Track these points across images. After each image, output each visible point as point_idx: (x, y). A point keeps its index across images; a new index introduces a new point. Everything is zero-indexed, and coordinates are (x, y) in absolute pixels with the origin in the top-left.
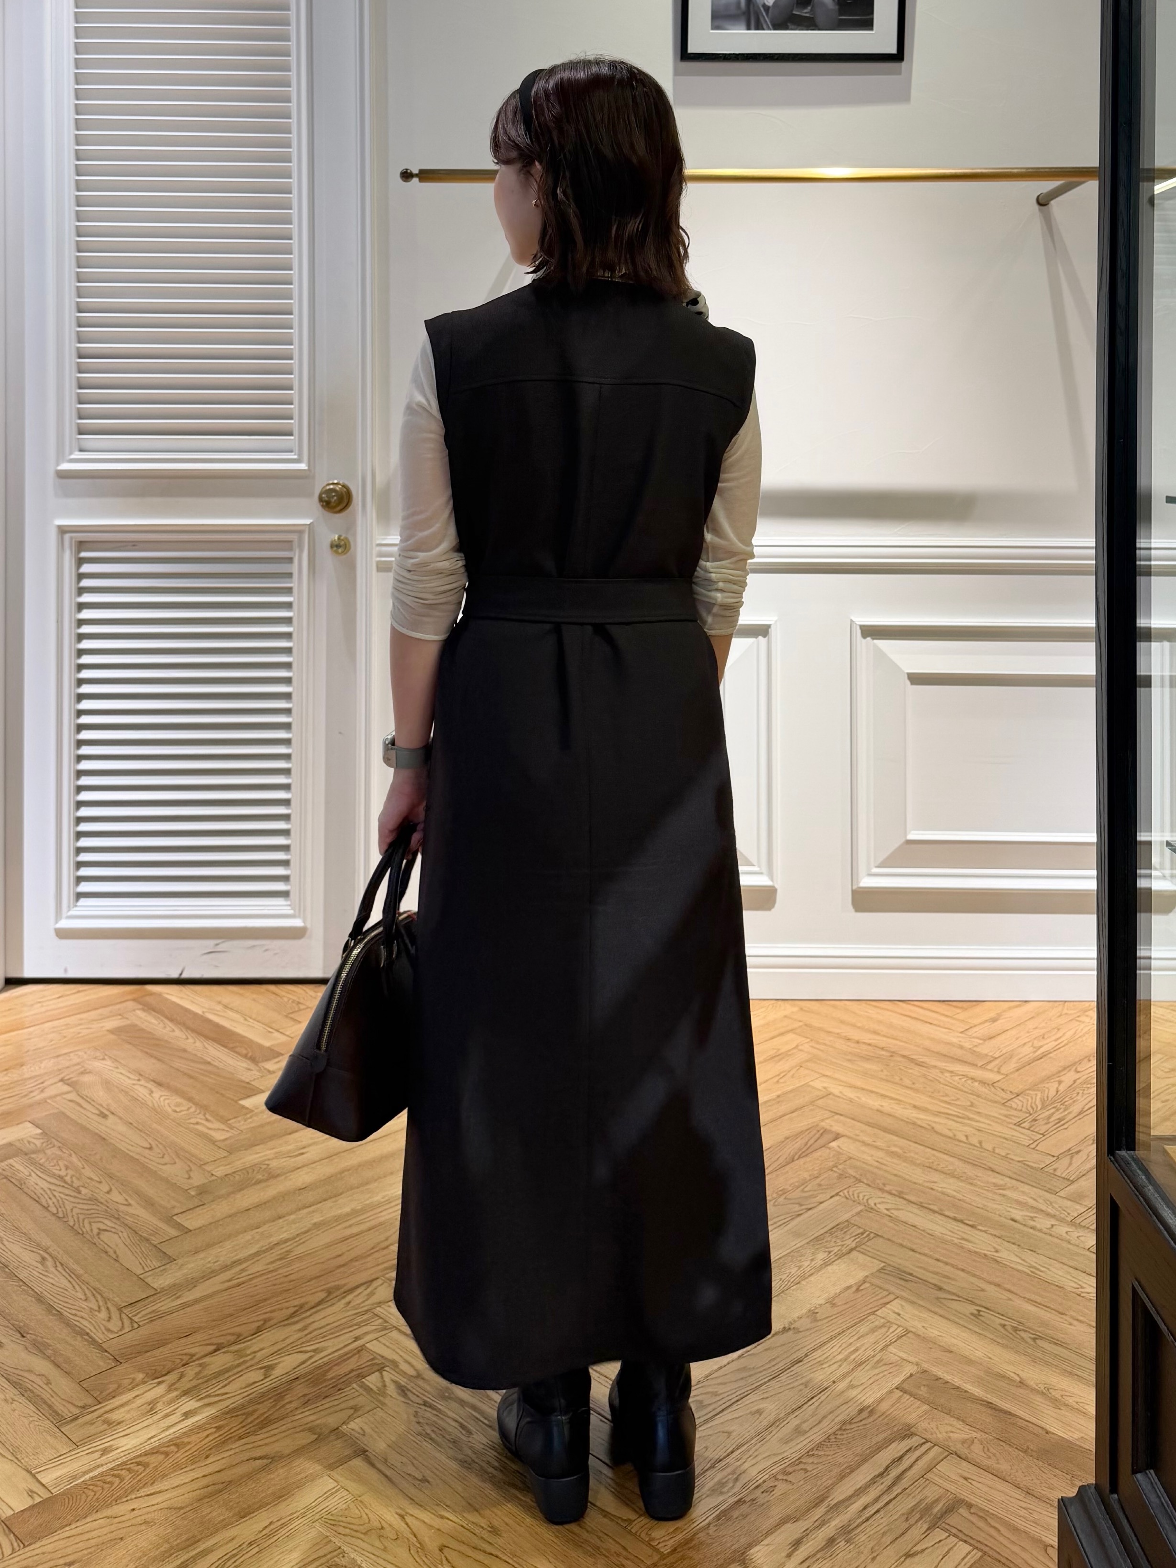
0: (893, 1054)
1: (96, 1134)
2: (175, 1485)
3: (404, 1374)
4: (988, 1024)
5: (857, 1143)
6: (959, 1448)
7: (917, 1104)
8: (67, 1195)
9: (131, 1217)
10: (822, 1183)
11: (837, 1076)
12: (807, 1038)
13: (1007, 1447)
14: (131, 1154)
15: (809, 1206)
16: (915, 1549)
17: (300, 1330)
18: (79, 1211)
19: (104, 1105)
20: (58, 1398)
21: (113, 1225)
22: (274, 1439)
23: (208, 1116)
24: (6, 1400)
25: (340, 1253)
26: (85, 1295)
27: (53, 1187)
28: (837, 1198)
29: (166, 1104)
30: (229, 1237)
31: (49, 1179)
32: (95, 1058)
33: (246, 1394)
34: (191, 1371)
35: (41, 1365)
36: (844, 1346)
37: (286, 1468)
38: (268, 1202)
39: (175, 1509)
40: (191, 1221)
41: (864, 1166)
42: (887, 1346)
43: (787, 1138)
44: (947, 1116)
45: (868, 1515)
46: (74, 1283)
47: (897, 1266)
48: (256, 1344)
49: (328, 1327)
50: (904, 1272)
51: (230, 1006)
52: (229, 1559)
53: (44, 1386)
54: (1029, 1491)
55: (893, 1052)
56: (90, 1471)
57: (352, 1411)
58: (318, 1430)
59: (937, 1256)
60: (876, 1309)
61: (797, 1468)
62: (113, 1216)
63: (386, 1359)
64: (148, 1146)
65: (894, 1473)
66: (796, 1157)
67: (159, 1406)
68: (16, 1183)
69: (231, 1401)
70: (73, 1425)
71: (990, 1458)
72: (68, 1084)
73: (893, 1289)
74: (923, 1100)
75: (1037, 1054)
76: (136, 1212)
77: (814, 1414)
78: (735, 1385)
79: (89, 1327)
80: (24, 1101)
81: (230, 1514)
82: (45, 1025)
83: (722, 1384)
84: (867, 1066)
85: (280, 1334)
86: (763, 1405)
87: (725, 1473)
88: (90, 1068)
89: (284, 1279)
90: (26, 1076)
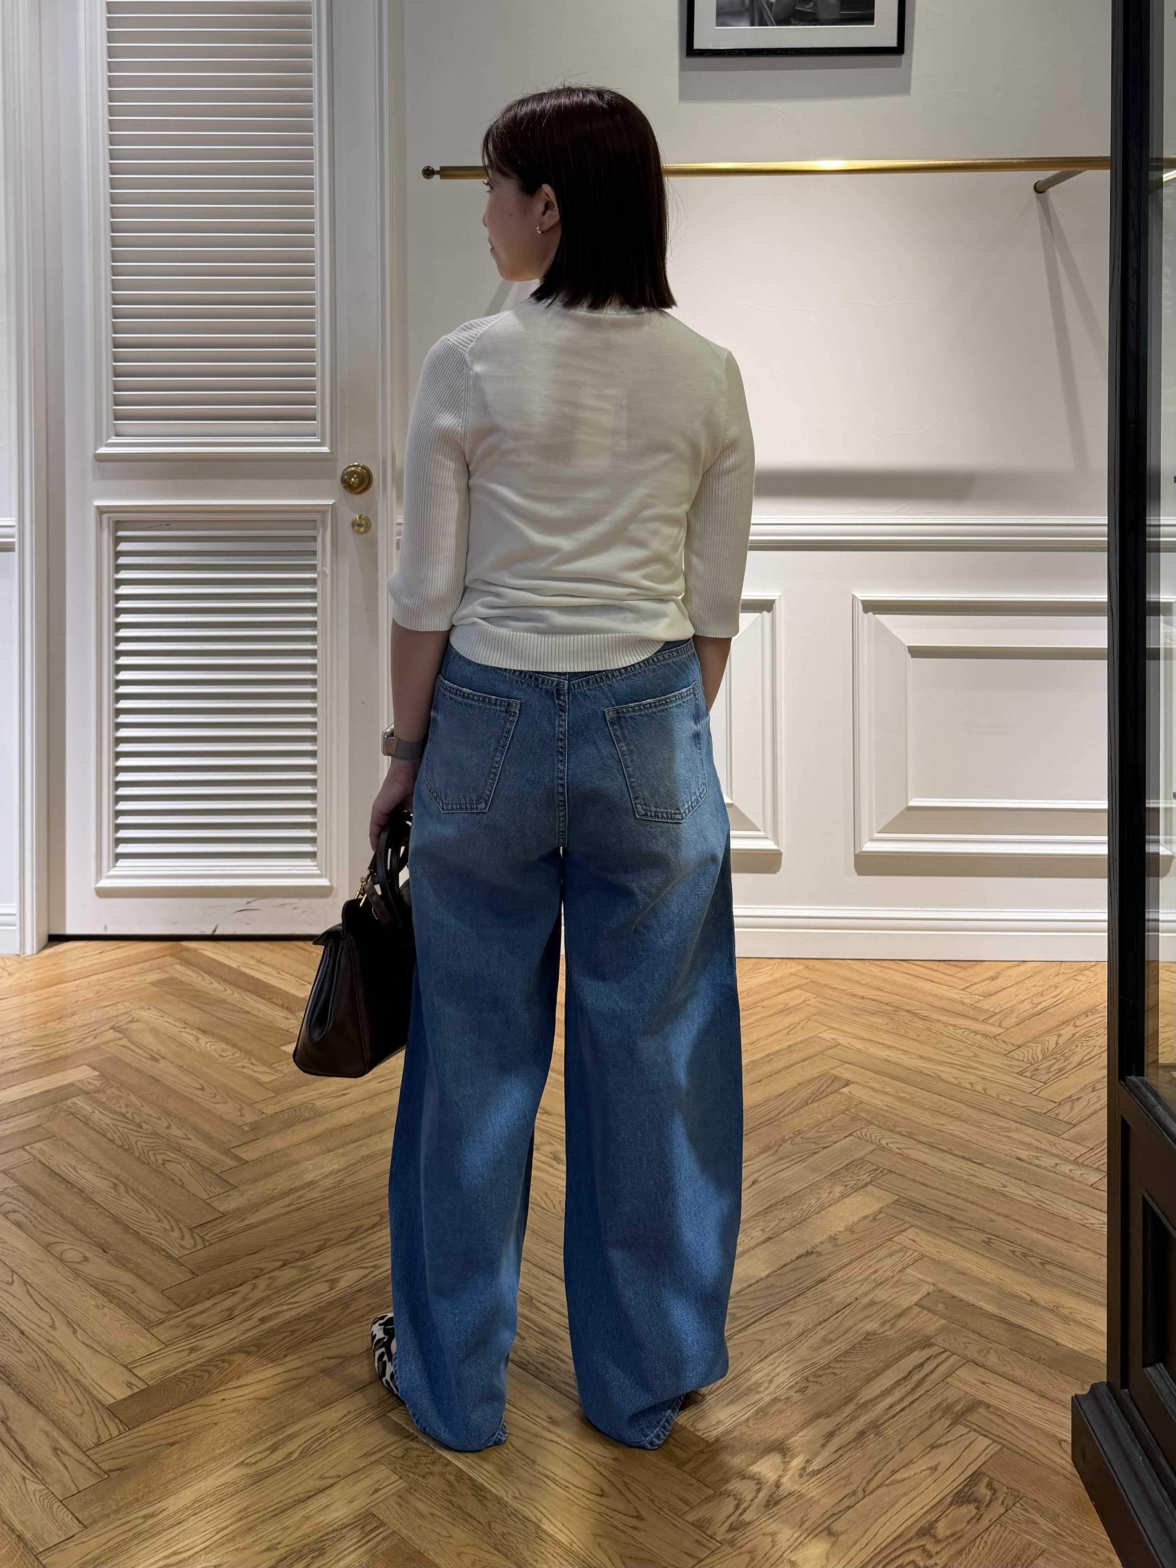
0: (897, 1009)
1: (151, 1076)
2: (258, 1380)
4: (987, 982)
5: (867, 1089)
6: (975, 1356)
7: (923, 1055)
8: (130, 1130)
9: (191, 1149)
10: (836, 1124)
11: (844, 1028)
12: (814, 994)
13: (1021, 1357)
14: (185, 1094)
15: (827, 1145)
16: (939, 1442)
17: (359, 1249)
18: (145, 1144)
19: (155, 1050)
20: (144, 1305)
21: (178, 1157)
22: (342, 1342)
23: (253, 1061)
24: (97, 1306)
26: (158, 1216)
27: (116, 1123)
28: (851, 1138)
29: (213, 1051)
30: (284, 1167)
31: (112, 1116)
32: (141, 1008)
33: (314, 1303)
34: (262, 1283)
35: (124, 1276)
36: (864, 1267)
38: (317, 1137)
39: (261, 1399)
40: (248, 1153)
41: (875, 1109)
42: (904, 1269)
43: (799, 1084)
44: (952, 1066)
45: (894, 1413)
46: (146, 1206)
47: (911, 1199)
48: (319, 1260)
50: (918, 1204)
51: (263, 960)
52: (315, 1442)
53: (131, 1295)
54: (1043, 1394)
55: (897, 1007)
56: (183, 1366)
59: (949, 1191)
60: (893, 1236)
61: (826, 1371)
62: (174, 1148)
64: (201, 1087)
65: (916, 1378)
66: (810, 1102)
67: (236, 1312)
68: (82, 1119)
69: (302, 1309)
70: (160, 1328)
71: (1005, 1365)
72: (119, 1032)
73: (907, 1219)
74: (929, 1051)
75: (1036, 1010)
76: (196, 1145)
77: (839, 1327)
78: (764, 1301)
79: (164, 1245)
80: (80, 1046)
81: (312, 1404)
82: (91, 978)
83: (752, 1299)
84: (873, 1020)
85: (340, 1252)
86: (792, 1318)
87: (761, 1374)
88: (138, 1017)
89: (340, 1205)
90: (78, 1024)
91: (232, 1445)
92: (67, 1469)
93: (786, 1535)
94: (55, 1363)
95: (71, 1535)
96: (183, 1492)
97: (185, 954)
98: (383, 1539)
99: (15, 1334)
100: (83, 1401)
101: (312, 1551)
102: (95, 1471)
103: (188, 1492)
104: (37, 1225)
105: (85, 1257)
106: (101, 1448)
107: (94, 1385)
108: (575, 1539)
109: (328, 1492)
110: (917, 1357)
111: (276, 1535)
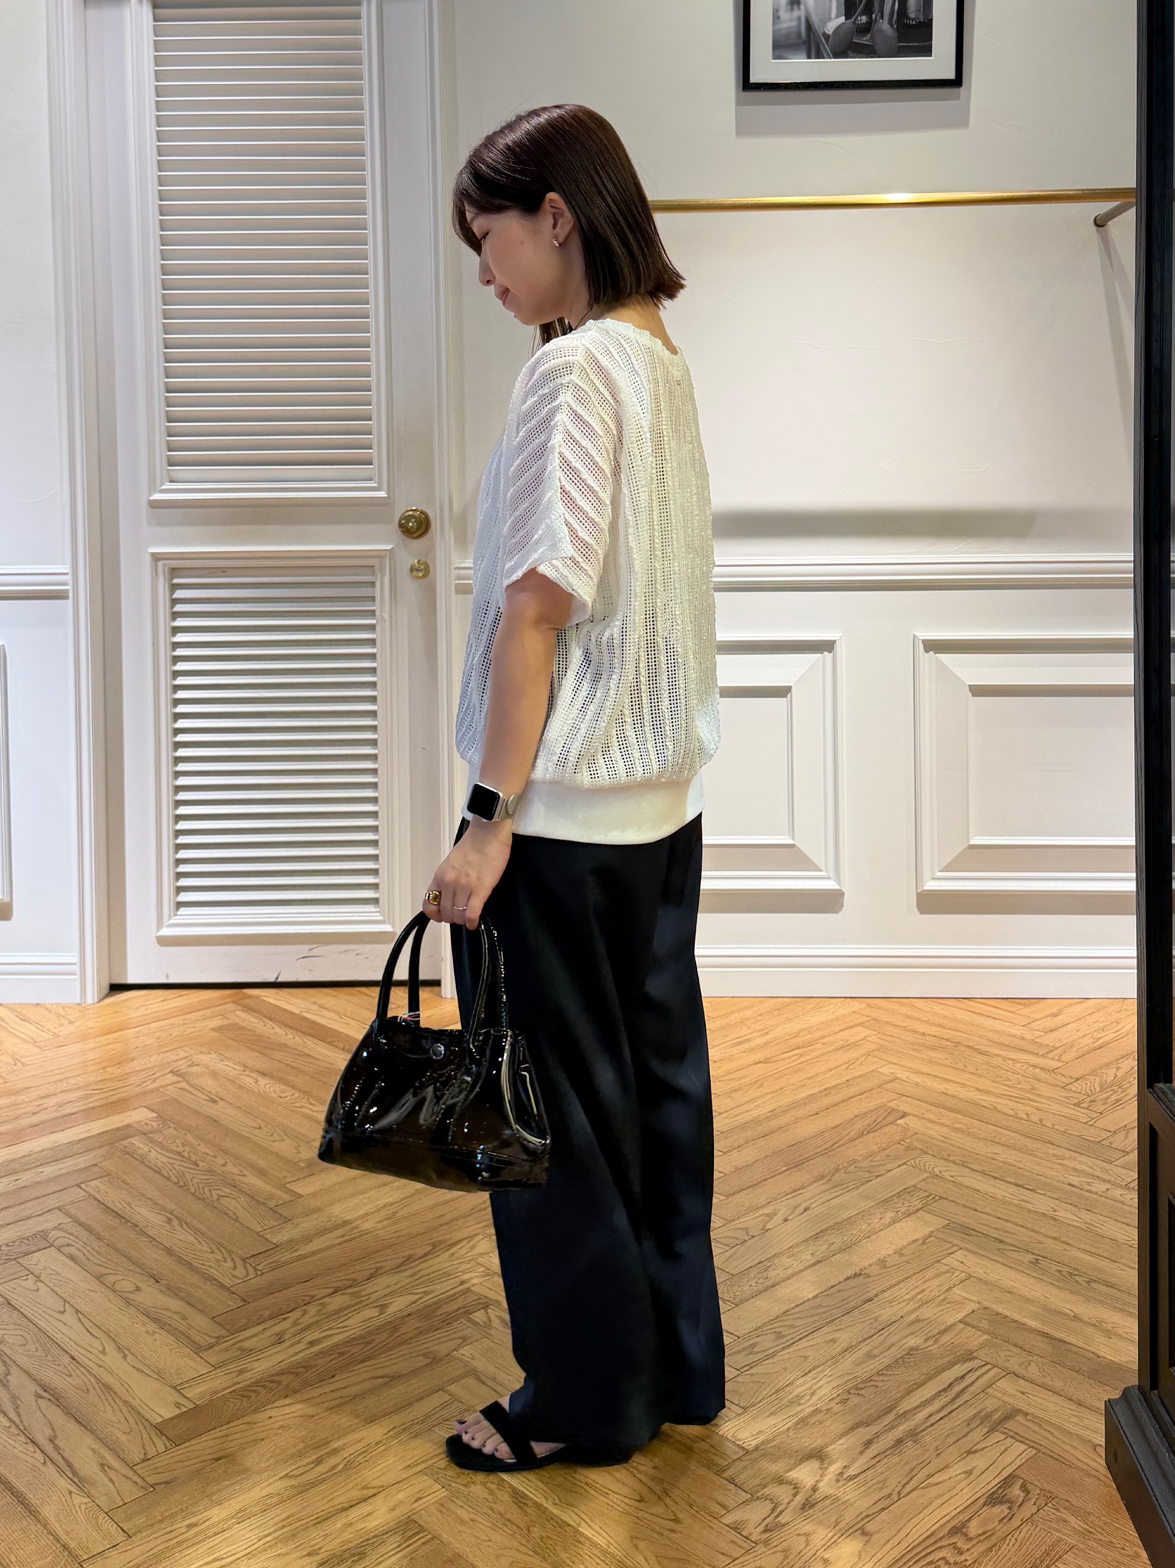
0: (957, 1044)
1: (209, 1117)
2: (306, 1399)
4: (1049, 1018)
5: (925, 1121)
6: (1017, 1369)
7: (981, 1087)
8: (186, 1168)
9: (247, 1185)
10: (890, 1154)
11: (902, 1063)
12: (874, 1030)
13: (1061, 1368)
14: (242, 1133)
15: (878, 1174)
16: (976, 1447)
17: (410, 1276)
18: (200, 1181)
19: (213, 1092)
20: (194, 1331)
21: (233, 1193)
22: (390, 1363)
23: (311, 1100)
24: (147, 1332)
25: (441, 1214)
26: (210, 1248)
27: (172, 1161)
28: (905, 1166)
29: (273, 1094)
30: (338, 1201)
31: (168, 1155)
32: (201, 1053)
33: (363, 1327)
34: (312, 1309)
35: (175, 1304)
36: (912, 1287)
37: (404, 1386)
39: (308, 1417)
40: (303, 1188)
41: (930, 1139)
42: (951, 1288)
43: (856, 1116)
44: (1009, 1098)
45: (933, 1421)
46: (199, 1238)
47: (960, 1223)
48: (369, 1288)
49: (435, 1274)
50: (969, 1228)
51: (327, 1006)
52: (359, 1455)
53: (182, 1322)
54: (1080, 1403)
56: (231, 1387)
57: (461, 1341)
58: (432, 1355)
59: (999, 1215)
60: (942, 1258)
61: (868, 1384)
62: (230, 1184)
63: (490, 1299)
64: (257, 1126)
65: (957, 1389)
66: (865, 1133)
67: (286, 1337)
68: (139, 1158)
69: (351, 1332)
70: (210, 1351)
71: (1045, 1376)
72: (178, 1075)
73: (956, 1242)
74: (986, 1084)
75: (1096, 1044)
76: (252, 1181)
77: (881, 1344)
78: (811, 1320)
79: (216, 1274)
80: (138, 1090)
81: (358, 1421)
82: (151, 1025)
83: (798, 1318)
84: (933, 1055)
85: (391, 1279)
86: (837, 1335)
87: (802, 1388)
88: (197, 1061)
89: (393, 1235)
90: (137, 1068)
91: (278, 1458)
92: (111, 1480)
93: (821, 1535)
94: (104, 1385)
95: (115, 1543)
96: (227, 1503)
97: (247, 1001)
98: (423, 1544)
99: (66, 1359)
100: (131, 1420)
101: (354, 1555)
102: (141, 1484)
103: (232, 1502)
104: (91, 1258)
105: (137, 1287)
106: (147, 1463)
107: (143, 1405)
108: (614, 1543)
109: (370, 1501)
110: (958, 1370)
111: (317, 1541)
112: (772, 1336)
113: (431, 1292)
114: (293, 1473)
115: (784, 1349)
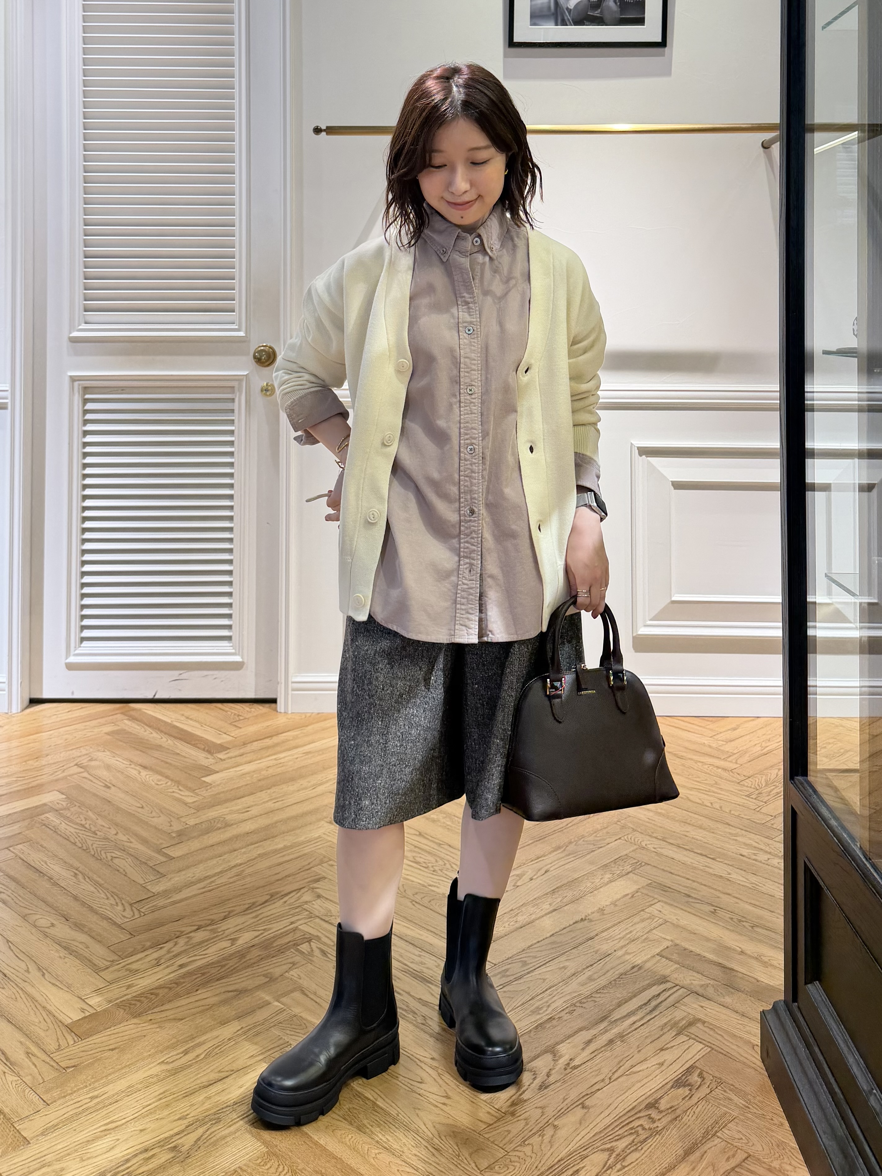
1: (104, 798)
2: (177, 1007)
3: (325, 944)
4: (730, 732)
6: (698, 989)
8: (88, 836)
9: (133, 849)
10: (610, 831)
13: (730, 989)
14: (129, 811)
15: (601, 846)
16: (666, 1046)
17: (253, 918)
18: (98, 846)
19: (108, 780)
20: (95, 956)
21: (122, 854)
22: (239, 981)
23: (180, 788)
24: (60, 957)
25: (278, 872)
26: (106, 895)
27: (77, 831)
28: (620, 841)
29: (151, 782)
30: (200, 862)
31: (75, 826)
32: (99, 751)
33: (219, 955)
34: (182, 941)
35: (81, 937)
36: (623, 929)
37: (250, 997)
38: (226, 841)
39: (178, 1020)
40: (174, 852)
41: (639, 821)
42: (651, 930)
44: (698, 790)
45: (636, 1027)
46: (97, 888)
47: (660, 882)
48: (224, 926)
49: (272, 916)
50: (665, 886)
51: (191, 717)
52: (216, 1048)
53: (86, 950)
54: (744, 1014)
56: (121, 998)
57: (291, 965)
58: (269, 976)
59: (688, 877)
60: (645, 908)
61: (589, 1000)
62: (120, 849)
63: (313, 935)
64: (140, 805)
65: (654, 1003)
67: (162, 961)
68: (52, 828)
69: (211, 958)
70: (106, 971)
71: (718, 995)
72: (81, 767)
73: (656, 896)
75: (764, 751)
76: (136, 847)
77: (601, 969)
78: (548, 952)
79: (110, 915)
80: (52, 778)
81: (216, 1022)
82: (61, 729)
83: (539, 951)
85: (240, 920)
86: (567, 964)
87: (541, 1002)
88: (95, 757)
89: (241, 888)
90: (51, 762)
91: (156, 1049)
92: (36, 1066)
93: (552, 1108)
94: (28, 996)
95: (37, 1110)
96: (119, 1081)
97: (132, 713)
101: (211, 1120)
102: (56, 1067)
103: (122, 1081)
104: (17, 902)
105: (52, 924)
106: (62, 1052)
107: (56, 1010)
108: (402, 1113)
109: (224, 1081)
110: (655, 990)
111: (185, 1109)
112: (520, 964)
113: (270, 929)
114: (168, 1060)
115: (528, 973)
